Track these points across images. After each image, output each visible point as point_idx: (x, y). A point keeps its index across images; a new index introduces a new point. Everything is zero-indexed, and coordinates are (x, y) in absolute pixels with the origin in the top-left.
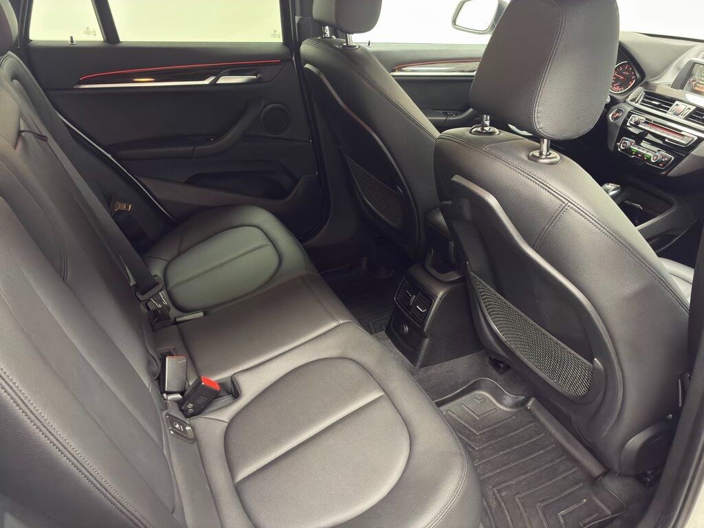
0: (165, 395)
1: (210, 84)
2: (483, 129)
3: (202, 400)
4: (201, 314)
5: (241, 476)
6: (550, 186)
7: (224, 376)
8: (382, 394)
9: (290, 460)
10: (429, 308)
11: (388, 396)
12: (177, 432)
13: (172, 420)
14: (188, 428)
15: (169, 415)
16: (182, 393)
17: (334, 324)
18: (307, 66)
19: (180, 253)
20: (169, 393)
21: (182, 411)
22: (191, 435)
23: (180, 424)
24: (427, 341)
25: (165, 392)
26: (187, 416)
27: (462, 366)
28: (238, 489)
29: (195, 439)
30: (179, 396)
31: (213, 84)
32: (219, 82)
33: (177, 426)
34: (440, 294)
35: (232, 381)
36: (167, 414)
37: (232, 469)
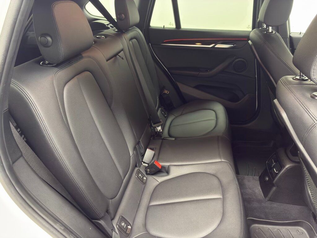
0: (143, 163)
1: (212, 47)
2: (300, 78)
3: (153, 170)
4: (174, 139)
5: (153, 203)
6: (310, 112)
7: (166, 164)
8: (221, 197)
9: (170, 206)
10: (280, 171)
11: (224, 200)
12: (138, 177)
13: (139, 172)
14: (145, 178)
15: (139, 170)
16: (148, 164)
17: (219, 160)
18: (250, 42)
19: (182, 115)
20: (144, 163)
21: (145, 171)
22: (144, 181)
23: (142, 175)
24: (274, 188)
25: (142, 161)
26: (147, 174)
27: (294, 210)
28: (148, 207)
29: (145, 183)
30: (147, 165)
31: (213, 47)
32: (215, 47)
33: (140, 175)
34: (287, 166)
35: (168, 167)
36: (139, 169)
37: (151, 200)
